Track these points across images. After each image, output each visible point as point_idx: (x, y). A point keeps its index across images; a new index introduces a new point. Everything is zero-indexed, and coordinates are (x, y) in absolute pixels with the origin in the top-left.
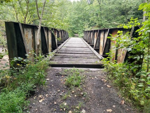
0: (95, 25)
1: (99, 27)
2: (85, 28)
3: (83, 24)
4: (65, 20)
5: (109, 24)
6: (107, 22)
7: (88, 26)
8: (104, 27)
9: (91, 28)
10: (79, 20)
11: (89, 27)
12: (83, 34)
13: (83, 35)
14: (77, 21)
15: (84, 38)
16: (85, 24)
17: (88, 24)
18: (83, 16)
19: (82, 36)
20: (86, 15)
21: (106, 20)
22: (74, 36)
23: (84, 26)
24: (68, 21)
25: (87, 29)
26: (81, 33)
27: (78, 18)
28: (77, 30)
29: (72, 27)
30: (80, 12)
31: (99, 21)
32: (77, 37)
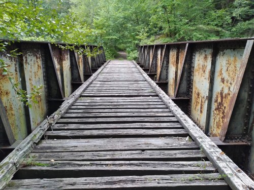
0: (160, 32)
1: (171, 36)
2: (140, 40)
3: (134, 30)
4: (96, 24)
5: (193, 28)
6: (187, 23)
7: (146, 34)
8: (181, 36)
9: (152, 38)
10: (127, 23)
11: (148, 37)
12: (136, 51)
13: (136, 54)
14: (122, 25)
15: (140, 60)
16: (139, 32)
17: (146, 30)
18: (134, 15)
19: (133, 56)
20: (141, 12)
21: (187, 21)
22: (117, 57)
23: (137, 35)
24: (103, 25)
25: (146, 41)
26: (132, 51)
27: (125, 18)
28: (123, 43)
29: (112, 39)
30: (128, 6)
31: (169, 22)
32: (125, 58)
